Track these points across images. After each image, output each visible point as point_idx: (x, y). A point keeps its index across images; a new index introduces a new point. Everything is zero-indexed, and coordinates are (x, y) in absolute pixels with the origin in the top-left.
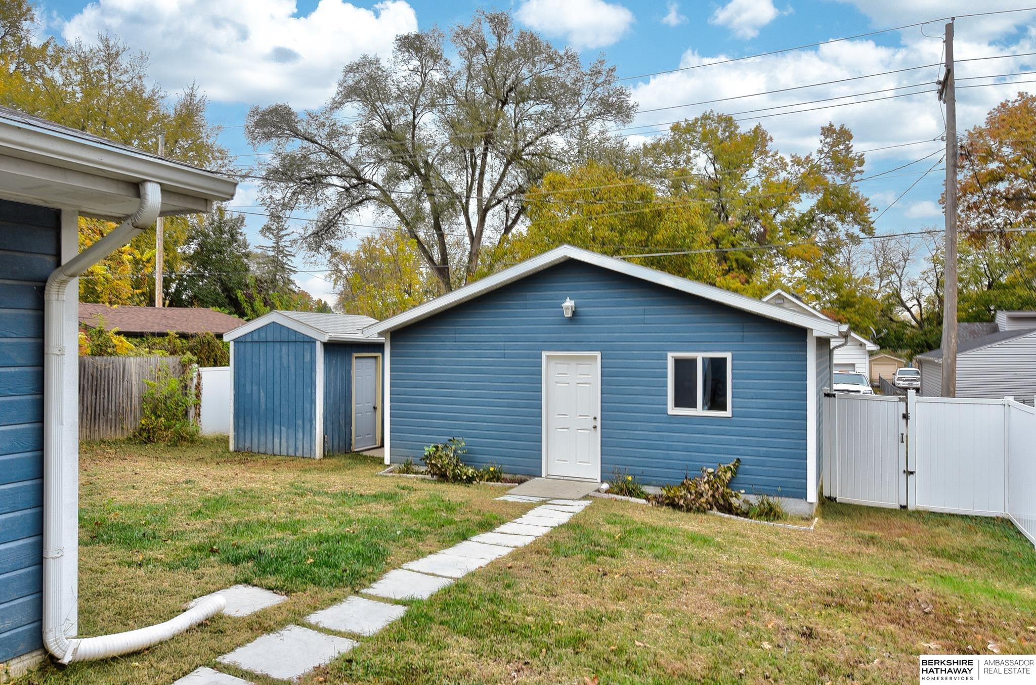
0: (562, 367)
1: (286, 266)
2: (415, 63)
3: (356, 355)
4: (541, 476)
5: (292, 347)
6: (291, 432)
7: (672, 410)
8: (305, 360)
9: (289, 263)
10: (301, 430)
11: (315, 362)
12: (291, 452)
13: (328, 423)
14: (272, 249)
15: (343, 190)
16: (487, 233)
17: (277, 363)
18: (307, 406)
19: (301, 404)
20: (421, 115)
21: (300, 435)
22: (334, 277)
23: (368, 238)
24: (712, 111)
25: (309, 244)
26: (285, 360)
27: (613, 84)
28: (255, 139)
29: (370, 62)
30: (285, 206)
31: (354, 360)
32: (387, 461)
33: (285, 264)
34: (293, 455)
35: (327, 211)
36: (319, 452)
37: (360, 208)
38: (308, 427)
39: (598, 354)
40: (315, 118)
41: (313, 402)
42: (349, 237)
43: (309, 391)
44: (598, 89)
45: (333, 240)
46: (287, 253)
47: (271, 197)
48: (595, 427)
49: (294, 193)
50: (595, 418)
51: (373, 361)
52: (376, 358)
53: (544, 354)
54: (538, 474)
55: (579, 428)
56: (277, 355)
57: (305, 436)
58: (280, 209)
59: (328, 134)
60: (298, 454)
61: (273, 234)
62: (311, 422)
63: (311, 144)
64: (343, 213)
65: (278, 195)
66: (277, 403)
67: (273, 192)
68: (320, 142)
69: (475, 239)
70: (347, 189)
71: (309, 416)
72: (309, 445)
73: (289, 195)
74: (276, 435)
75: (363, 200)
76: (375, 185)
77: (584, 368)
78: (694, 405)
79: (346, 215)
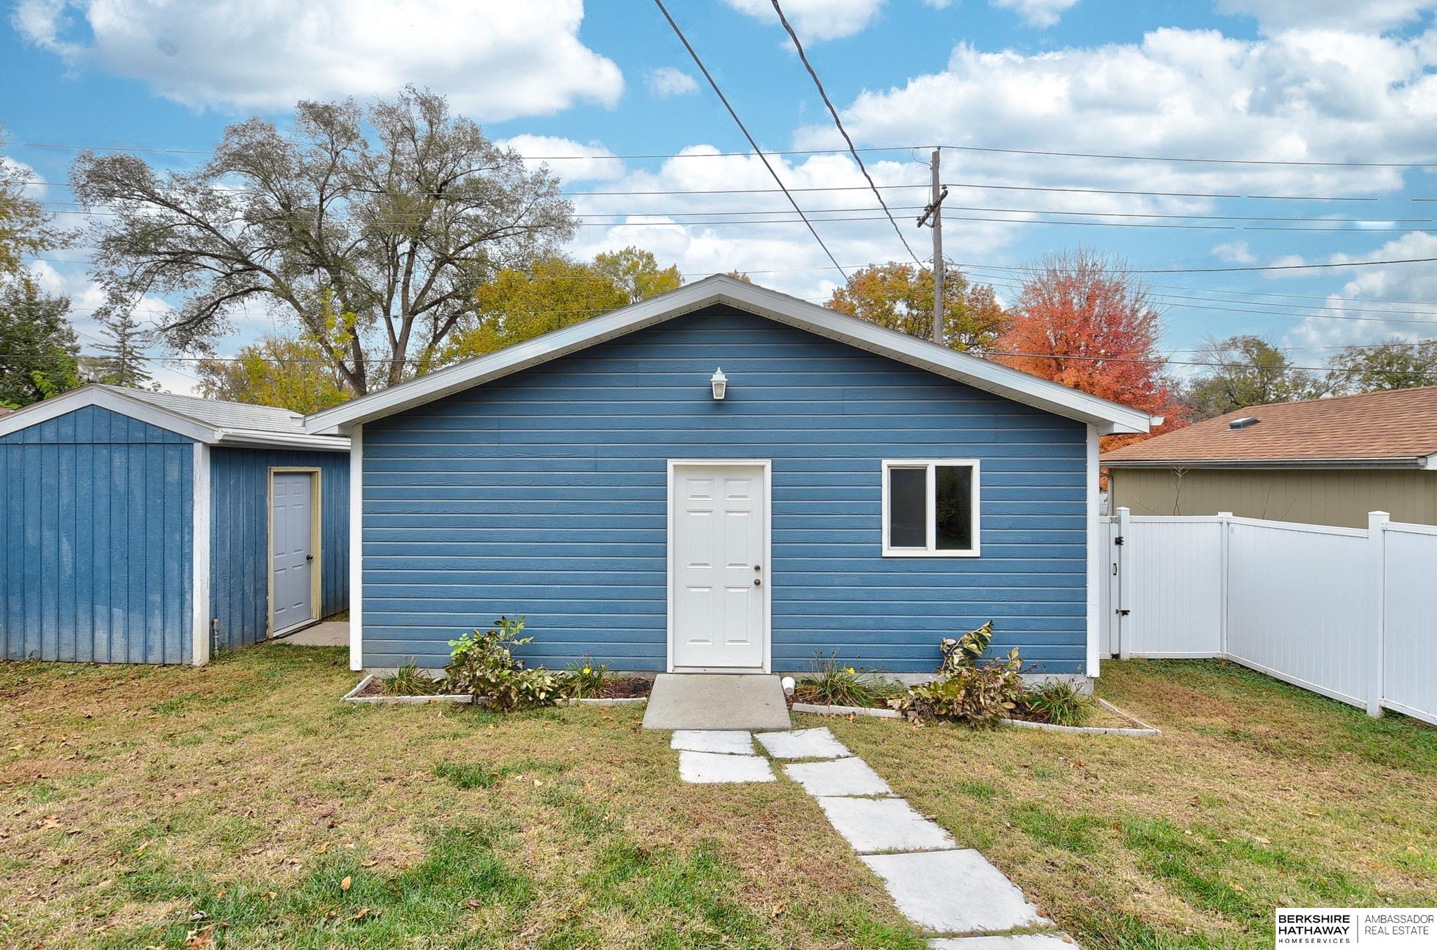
0: (699, 485)
1: (135, 371)
2: (326, 138)
3: (275, 469)
4: (665, 672)
5: (137, 455)
6: (136, 618)
7: (888, 551)
8: (169, 479)
9: (141, 367)
10: (157, 613)
11: (191, 482)
12: (136, 656)
13: (221, 595)
14: (115, 349)
15: (223, 275)
16: (412, 340)
17: (102, 486)
18: (173, 566)
19: (158, 563)
20: (329, 200)
21: (156, 622)
22: (204, 389)
23: (249, 348)
24: (635, 247)
25: (171, 340)
26: (119, 480)
27: (555, 197)
28: (87, 196)
29: (263, 127)
30: (133, 286)
31: (272, 480)
32: (356, 662)
33: (135, 368)
34: (140, 660)
35: (199, 299)
36: (199, 652)
37: (246, 299)
38: (174, 606)
39: (768, 463)
40: (182, 181)
41: (186, 558)
42: (229, 333)
43: (178, 537)
44: (540, 200)
45: (205, 336)
46: (138, 355)
47: (111, 273)
48: (757, 583)
49: (148, 272)
50: (757, 568)
51: (305, 479)
52: (310, 474)
53: (671, 463)
54: (660, 668)
55: (729, 585)
56: (102, 470)
57: (169, 625)
58: (126, 289)
59: (201, 203)
60: (151, 659)
61: (116, 331)
62: (182, 595)
63: (174, 213)
64: (221, 304)
65: (123, 270)
66: (101, 561)
67: (115, 266)
68: (188, 212)
69: (398, 346)
70: (227, 275)
71: (176, 584)
72: (177, 640)
73: (139, 272)
74: (98, 623)
75: (251, 290)
76: (268, 272)
77: (738, 486)
78: (922, 542)
79: (226, 307)
